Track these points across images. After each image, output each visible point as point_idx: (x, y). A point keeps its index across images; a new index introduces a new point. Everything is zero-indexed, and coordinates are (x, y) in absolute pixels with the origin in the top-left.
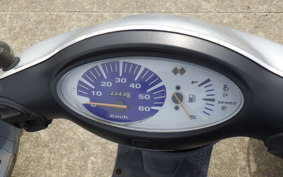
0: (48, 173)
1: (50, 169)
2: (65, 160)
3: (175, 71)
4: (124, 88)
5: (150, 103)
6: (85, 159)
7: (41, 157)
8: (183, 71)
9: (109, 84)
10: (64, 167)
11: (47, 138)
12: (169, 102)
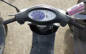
0: (12, 52)
1: (13, 51)
2: (17, 49)
3: (46, 12)
4: (39, 15)
5: (43, 17)
6: (23, 48)
7: (10, 48)
8: (47, 12)
9: (36, 14)
10: (17, 50)
11: (12, 43)
12: (46, 17)
